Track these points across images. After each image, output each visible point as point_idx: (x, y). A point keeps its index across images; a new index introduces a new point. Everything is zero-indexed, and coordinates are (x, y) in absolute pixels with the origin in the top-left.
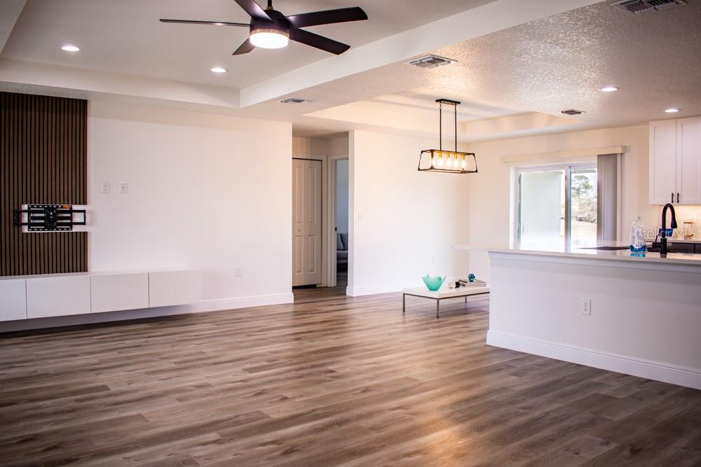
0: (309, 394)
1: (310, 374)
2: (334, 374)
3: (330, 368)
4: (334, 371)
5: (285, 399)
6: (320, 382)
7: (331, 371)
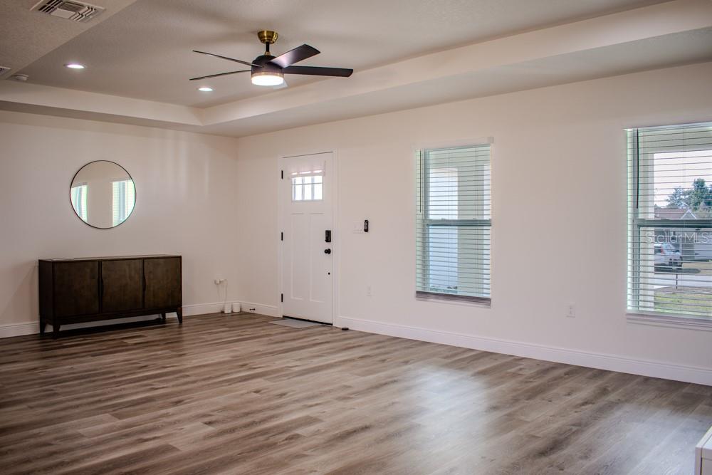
0: (236, 397)
1: (235, 418)
2: (207, 419)
3: (210, 429)
4: (206, 423)
5: (257, 392)
6: (225, 409)
7: (210, 423)
